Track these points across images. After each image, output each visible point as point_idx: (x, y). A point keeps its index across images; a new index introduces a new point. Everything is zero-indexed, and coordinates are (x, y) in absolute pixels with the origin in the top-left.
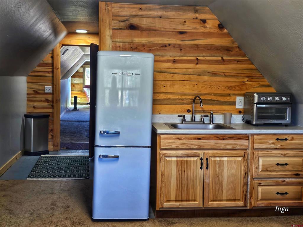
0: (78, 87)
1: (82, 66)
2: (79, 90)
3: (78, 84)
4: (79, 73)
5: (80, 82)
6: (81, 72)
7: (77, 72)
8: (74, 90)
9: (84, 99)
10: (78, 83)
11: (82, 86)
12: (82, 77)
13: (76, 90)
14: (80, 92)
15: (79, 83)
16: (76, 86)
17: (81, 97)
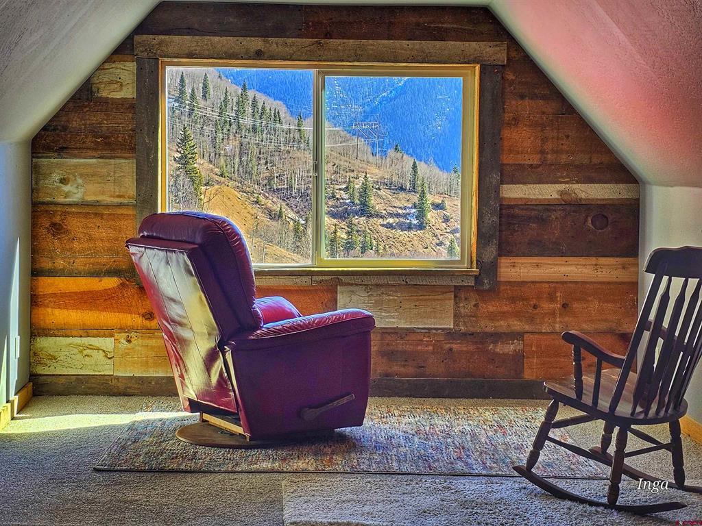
0: (97, 233)
1: (124, 49)
2: (105, 260)
3: (91, 209)
4: (108, 105)
5: (110, 187)
6: (124, 101)
7: (84, 95)
8: (60, 263)
9: (152, 342)
10: (90, 198)
11: (131, 228)
12: (133, 149)
13: (80, 263)
14: (111, 283)
15: (106, 199)
16: (75, 225)
17: (122, 329)
